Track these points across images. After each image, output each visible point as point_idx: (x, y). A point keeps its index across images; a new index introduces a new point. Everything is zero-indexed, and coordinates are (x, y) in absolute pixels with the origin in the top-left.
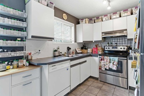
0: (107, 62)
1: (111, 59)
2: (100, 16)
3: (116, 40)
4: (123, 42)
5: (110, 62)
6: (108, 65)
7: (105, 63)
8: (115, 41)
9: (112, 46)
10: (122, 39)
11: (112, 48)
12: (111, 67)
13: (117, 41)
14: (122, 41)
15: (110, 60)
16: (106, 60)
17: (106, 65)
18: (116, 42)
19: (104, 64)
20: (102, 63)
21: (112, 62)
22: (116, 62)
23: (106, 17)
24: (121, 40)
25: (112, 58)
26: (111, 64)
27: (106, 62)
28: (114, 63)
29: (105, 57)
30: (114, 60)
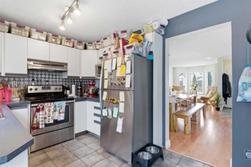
0: (49, 111)
1: (57, 106)
2: (28, 26)
3: (47, 76)
4: (57, 80)
5: (55, 111)
6: (52, 115)
7: (46, 114)
8: (45, 78)
9: (40, 85)
10: (56, 75)
11: (43, 89)
12: (56, 118)
13: (49, 78)
14: (56, 78)
15: (55, 107)
16: (46, 109)
17: (48, 118)
18: (47, 80)
19: (44, 116)
20: (41, 116)
21: (58, 109)
22: (63, 108)
23: (39, 34)
24: (54, 77)
25: (57, 103)
26: (57, 113)
27: (47, 112)
28: (61, 111)
29: (46, 104)
30: (60, 105)
